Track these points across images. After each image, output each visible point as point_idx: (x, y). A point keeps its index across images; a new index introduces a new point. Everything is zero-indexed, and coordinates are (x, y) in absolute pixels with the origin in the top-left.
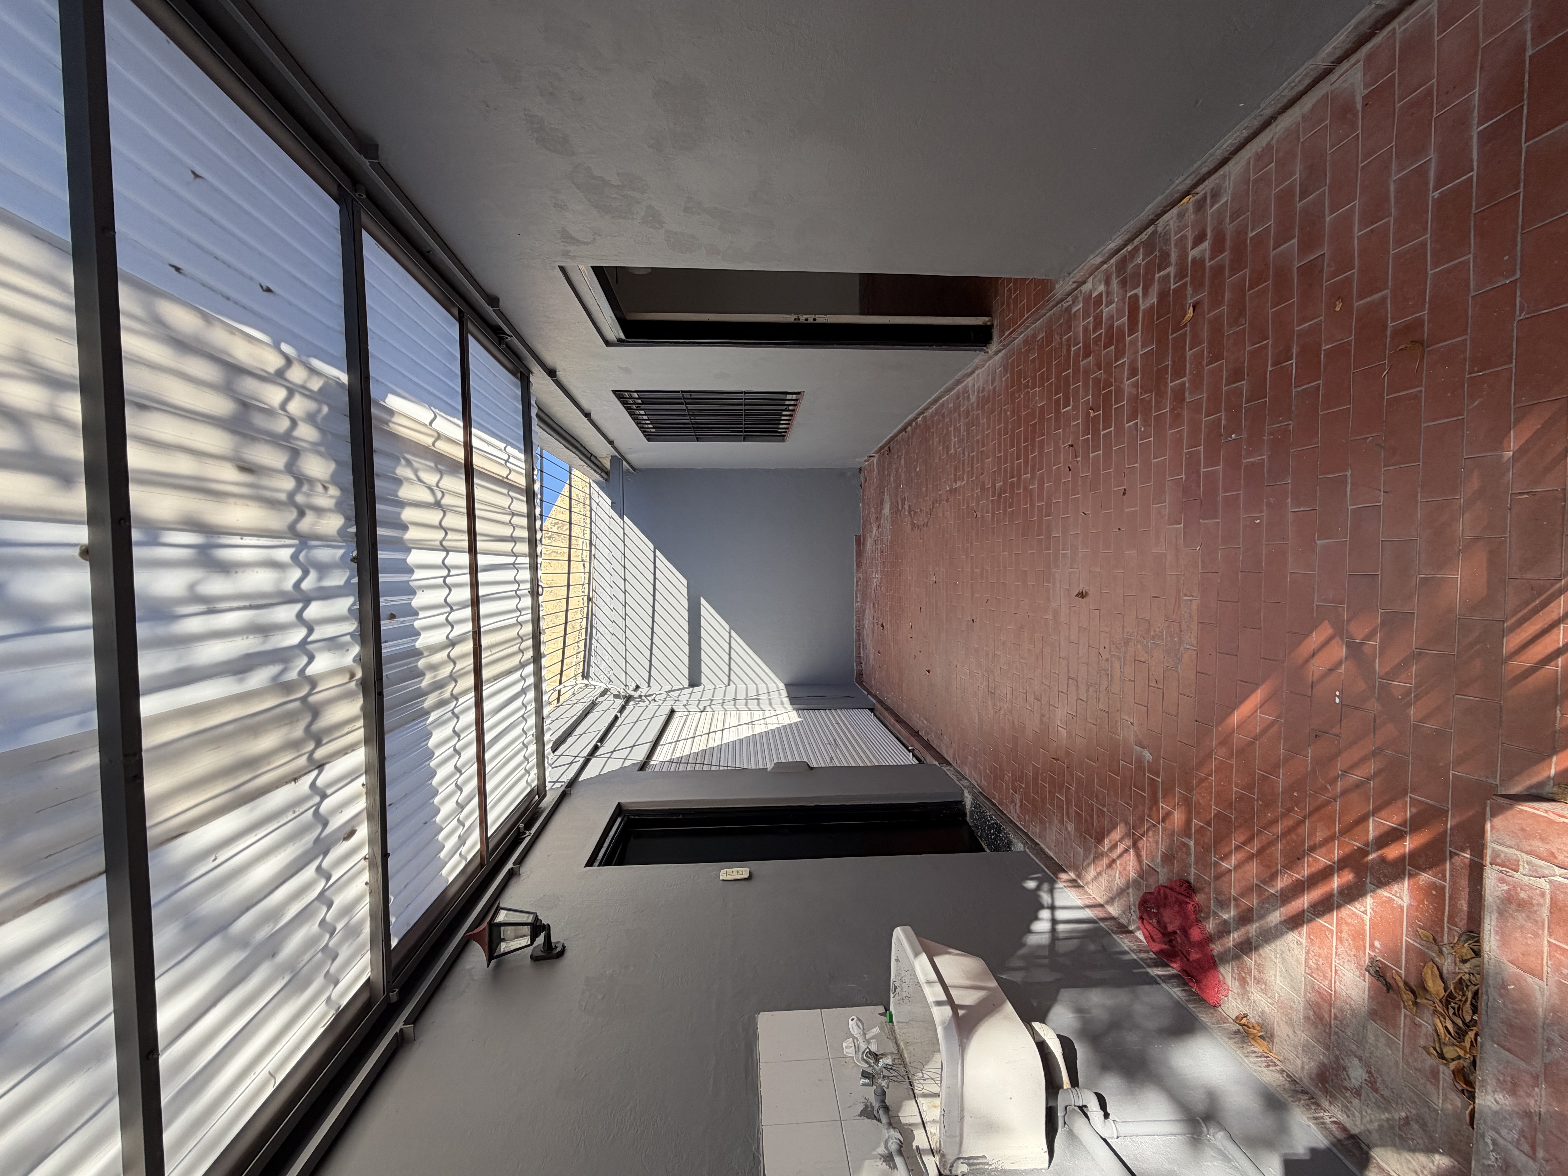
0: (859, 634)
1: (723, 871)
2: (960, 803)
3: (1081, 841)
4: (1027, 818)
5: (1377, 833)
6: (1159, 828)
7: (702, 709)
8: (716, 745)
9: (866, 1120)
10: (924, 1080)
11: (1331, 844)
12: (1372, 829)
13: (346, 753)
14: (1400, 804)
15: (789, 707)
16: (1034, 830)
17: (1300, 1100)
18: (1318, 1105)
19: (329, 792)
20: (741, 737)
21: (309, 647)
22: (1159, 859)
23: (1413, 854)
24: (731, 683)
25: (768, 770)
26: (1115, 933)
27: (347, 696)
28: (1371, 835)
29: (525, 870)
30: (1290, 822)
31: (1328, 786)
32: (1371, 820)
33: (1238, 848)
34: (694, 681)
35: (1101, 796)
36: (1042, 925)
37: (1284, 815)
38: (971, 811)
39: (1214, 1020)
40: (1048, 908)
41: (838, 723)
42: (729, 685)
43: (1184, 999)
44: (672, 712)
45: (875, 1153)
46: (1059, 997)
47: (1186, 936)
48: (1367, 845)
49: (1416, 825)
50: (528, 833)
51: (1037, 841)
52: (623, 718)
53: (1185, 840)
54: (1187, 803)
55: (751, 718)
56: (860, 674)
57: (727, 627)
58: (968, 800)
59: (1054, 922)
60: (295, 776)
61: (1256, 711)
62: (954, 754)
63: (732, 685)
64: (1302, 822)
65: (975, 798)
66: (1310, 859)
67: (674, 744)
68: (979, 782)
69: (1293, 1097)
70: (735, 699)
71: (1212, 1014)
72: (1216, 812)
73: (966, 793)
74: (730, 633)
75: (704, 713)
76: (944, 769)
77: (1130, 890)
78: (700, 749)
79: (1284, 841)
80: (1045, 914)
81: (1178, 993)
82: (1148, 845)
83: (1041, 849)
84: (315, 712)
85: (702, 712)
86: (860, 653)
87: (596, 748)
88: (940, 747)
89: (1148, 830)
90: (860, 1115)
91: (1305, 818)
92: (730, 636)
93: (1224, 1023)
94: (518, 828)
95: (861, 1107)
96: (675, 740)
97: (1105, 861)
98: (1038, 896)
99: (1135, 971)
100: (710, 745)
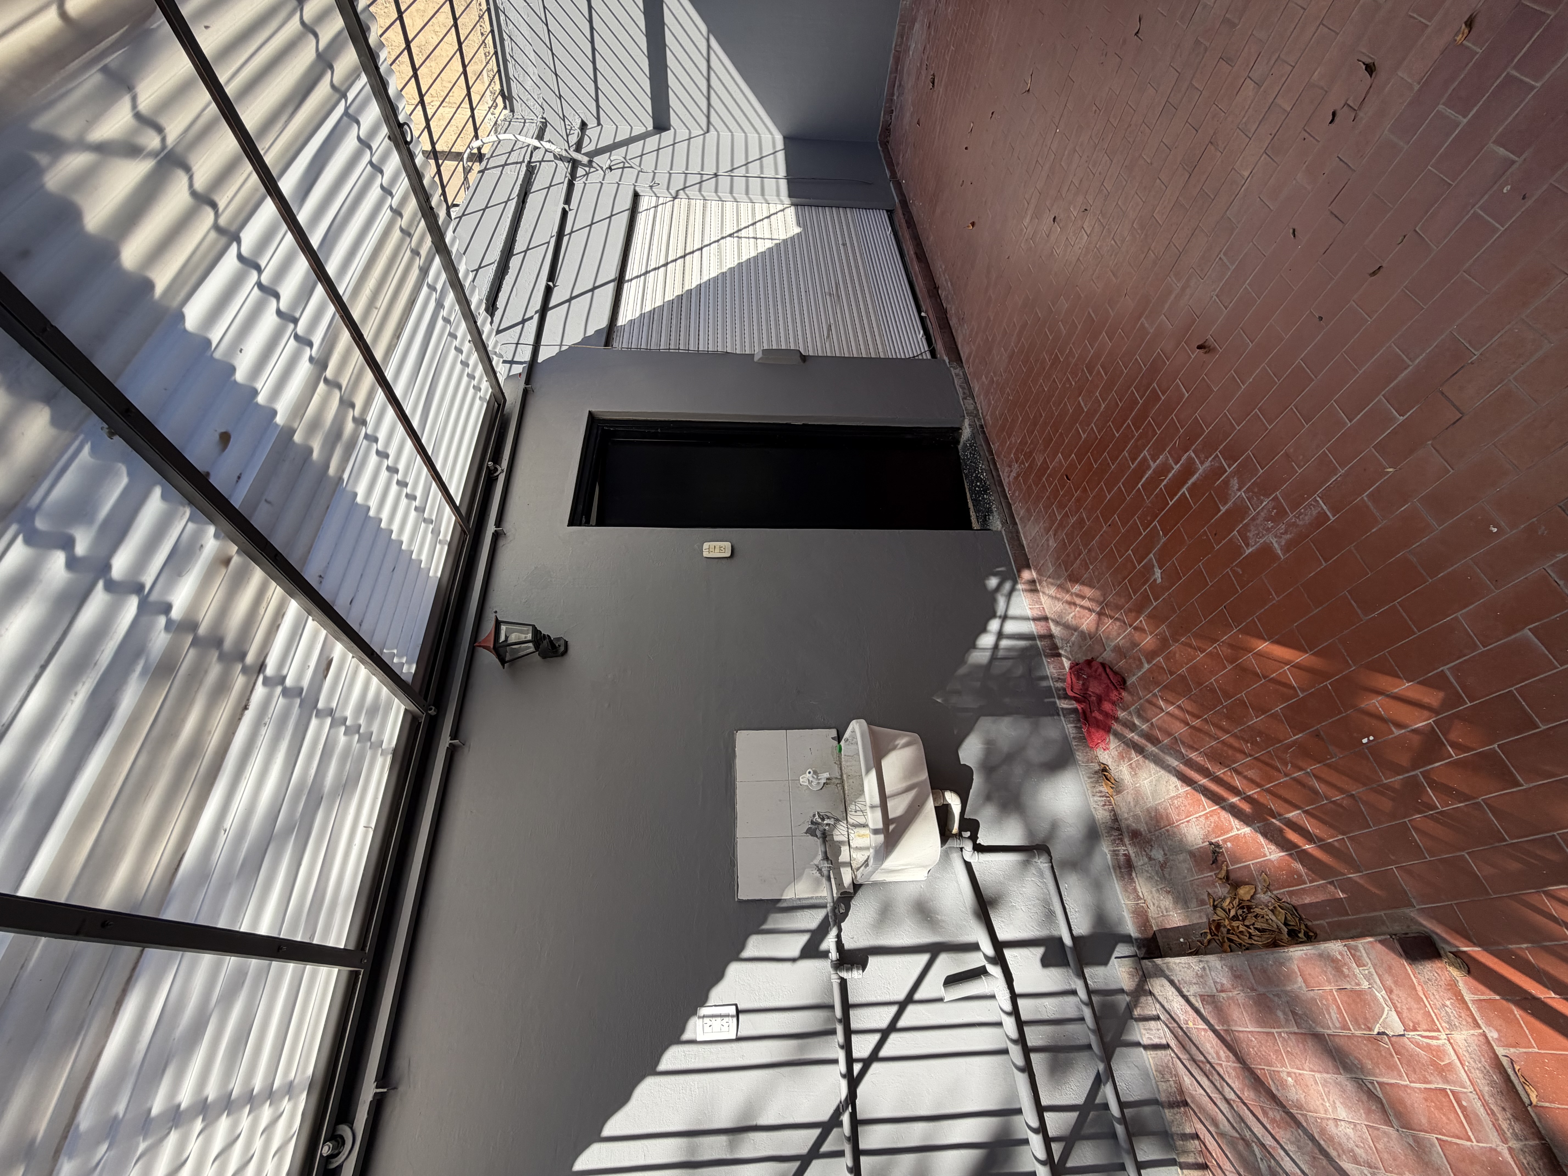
0: (897, 60)
1: (706, 545)
2: (956, 431)
3: (1055, 564)
4: (1017, 494)
5: (1294, 820)
6: (1127, 629)
7: (674, 195)
8: (694, 286)
9: (810, 837)
10: (856, 812)
11: (1254, 787)
12: (1293, 815)
13: (279, 626)
14: (1332, 831)
15: (787, 201)
16: (1019, 510)
17: (1111, 835)
18: (1121, 840)
19: (285, 672)
20: (724, 270)
21: (154, 597)
22: (1113, 644)
23: (1305, 852)
24: (711, 128)
25: (756, 359)
26: (1046, 656)
27: (237, 582)
28: (1290, 815)
29: (509, 525)
30: (1236, 744)
31: (1290, 765)
32: (1298, 812)
33: (1179, 707)
34: (661, 125)
35: (1093, 554)
36: (987, 640)
37: (1235, 736)
38: (965, 445)
39: (1085, 760)
40: (1000, 617)
41: (844, 245)
42: (708, 131)
43: (1072, 736)
44: (636, 196)
45: (812, 863)
46: (977, 726)
47: (1098, 704)
48: (1280, 815)
49: (1326, 848)
50: (500, 469)
51: (1017, 520)
52: (574, 211)
53: (1144, 660)
54: (1164, 643)
55: (738, 225)
56: (887, 130)
57: (704, 28)
58: (966, 433)
59: (1000, 635)
60: (244, 704)
61: (1287, 664)
62: (970, 355)
63: (713, 131)
64: (1247, 755)
65: (973, 436)
66: (1229, 774)
67: (643, 277)
68: (985, 414)
69: (1108, 833)
70: (716, 175)
71: (1087, 753)
72: (1183, 673)
73: (967, 422)
74: (708, 40)
75: (677, 201)
76: (953, 371)
77: (1076, 634)
78: (676, 294)
79: (1219, 745)
80: (994, 625)
81: (1070, 730)
82: (1111, 627)
83: (1018, 532)
84: (215, 641)
85: (675, 198)
86: (893, 95)
87: (548, 291)
88: (957, 331)
89: (1117, 619)
90: (806, 833)
91: (1251, 756)
92: (709, 47)
93: (1092, 762)
94: (488, 467)
95: (808, 825)
96: (643, 271)
97: (1067, 597)
98: (994, 601)
99: (1046, 700)
100: (687, 288)
